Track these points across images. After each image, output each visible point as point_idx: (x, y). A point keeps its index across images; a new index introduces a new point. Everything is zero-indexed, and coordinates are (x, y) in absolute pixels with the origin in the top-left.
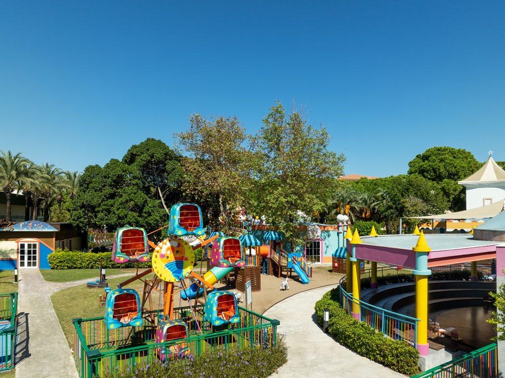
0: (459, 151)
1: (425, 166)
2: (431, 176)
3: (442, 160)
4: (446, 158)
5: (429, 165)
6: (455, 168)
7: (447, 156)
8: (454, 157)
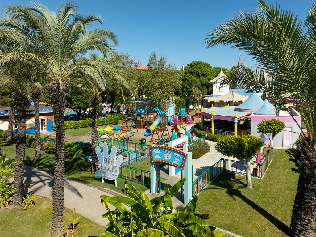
0: (206, 63)
1: (192, 70)
2: (195, 75)
3: (199, 68)
4: (201, 67)
5: (194, 70)
6: (205, 72)
7: (201, 66)
8: (204, 67)
